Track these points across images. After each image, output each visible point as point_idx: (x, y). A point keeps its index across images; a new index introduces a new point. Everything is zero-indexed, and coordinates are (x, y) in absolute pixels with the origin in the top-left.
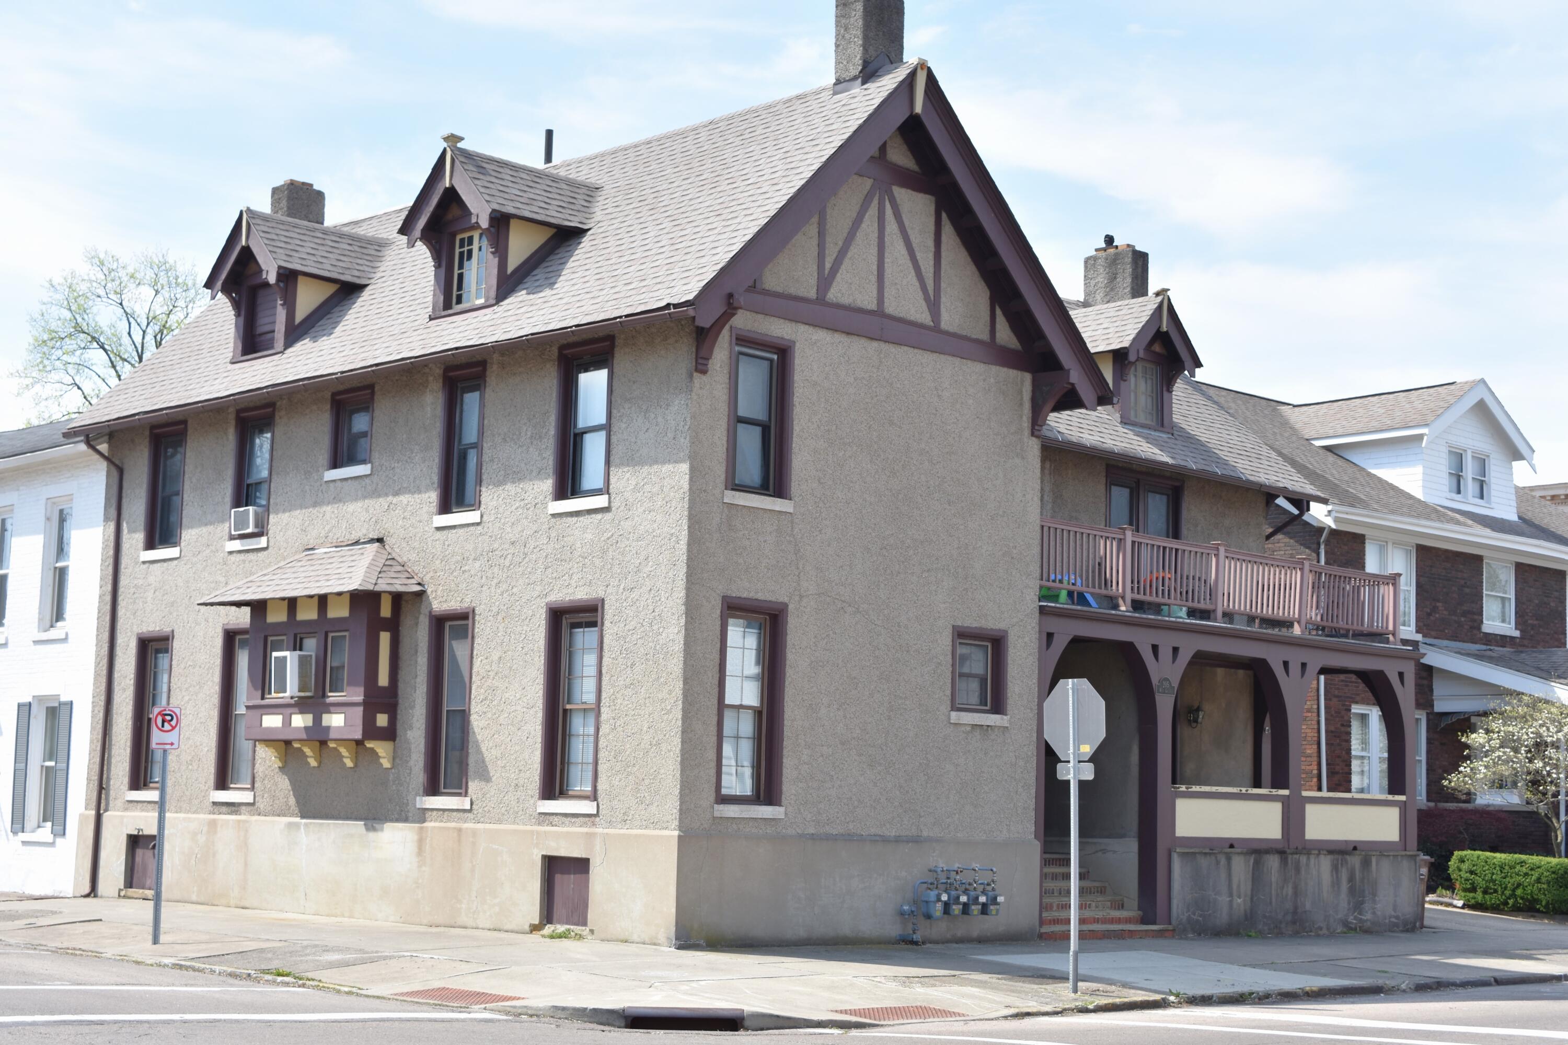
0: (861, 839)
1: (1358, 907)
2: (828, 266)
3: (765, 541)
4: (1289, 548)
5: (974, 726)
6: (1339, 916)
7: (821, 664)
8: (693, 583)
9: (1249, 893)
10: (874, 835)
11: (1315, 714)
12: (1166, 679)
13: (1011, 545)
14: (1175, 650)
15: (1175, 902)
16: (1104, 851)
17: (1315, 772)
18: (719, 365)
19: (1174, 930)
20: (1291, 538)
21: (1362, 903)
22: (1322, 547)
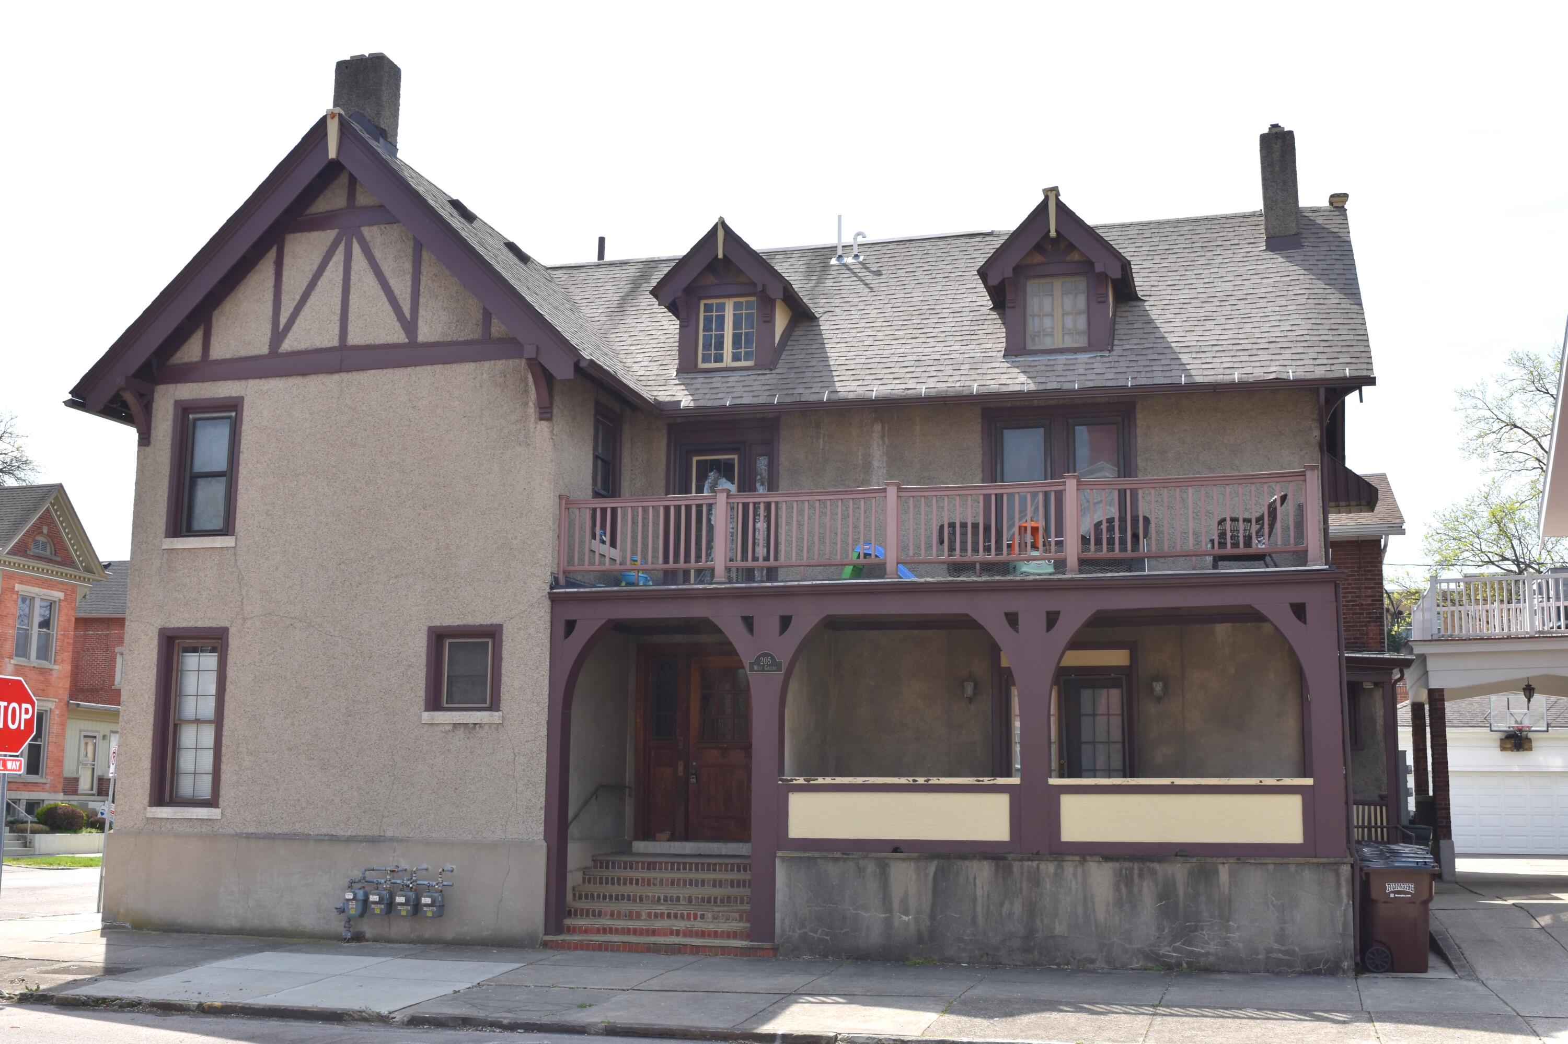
0: (305, 838)
2: (283, 320)
3: (206, 576)
5: (455, 725)
6: (1136, 945)
7: (267, 677)
8: (132, 621)
9: (927, 908)
10: (325, 835)
13: (510, 536)
14: (785, 622)
15: (778, 916)
18: (162, 435)
19: (775, 949)
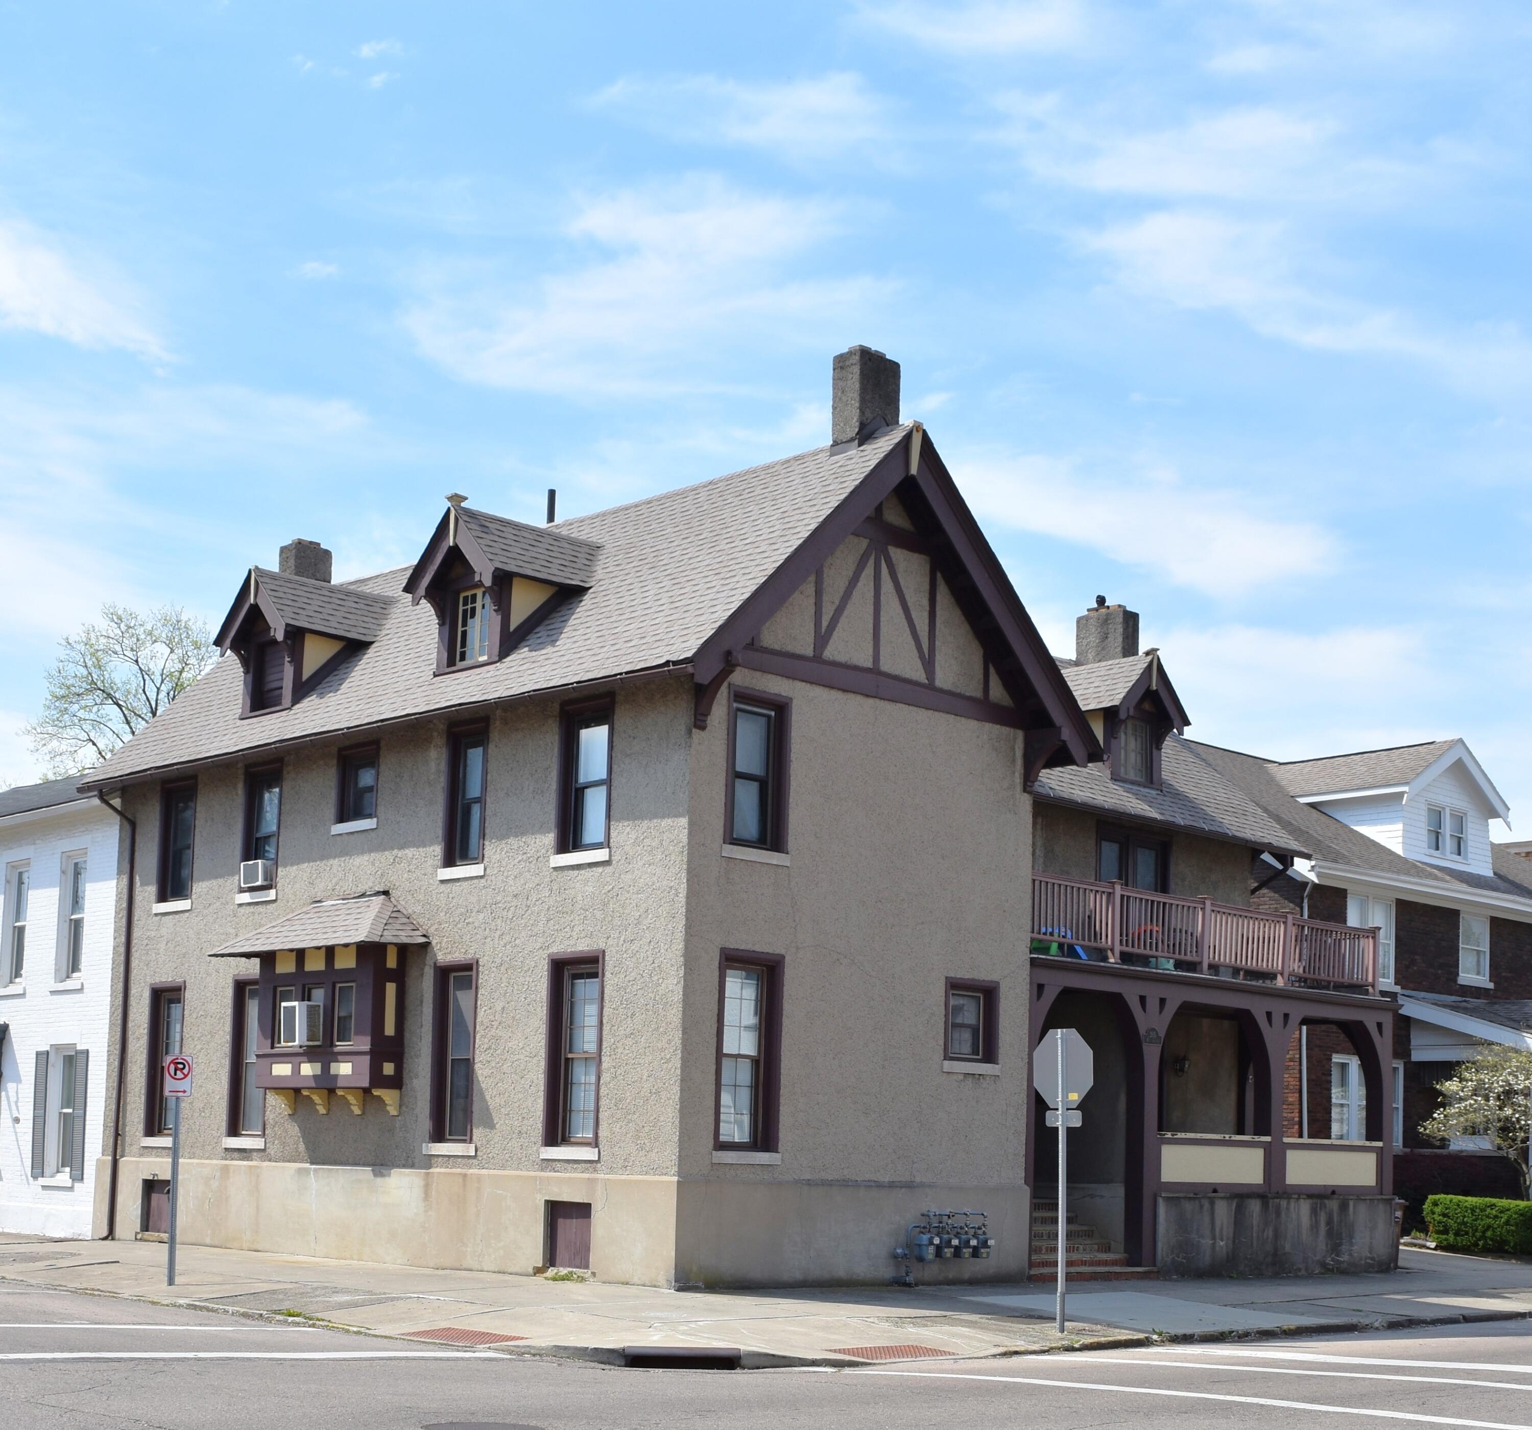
0: (856, 1184)
1: (1335, 1248)
2: (825, 624)
3: (762, 894)
4: (1273, 902)
5: (967, 1075)
6: (1317, 1258)
7: (817, 1014)
8: (691, 935)
9: (1231, 1235)
10: (869, 1181)
11: (1297, 1064)
12: (1153, 1030)
13: (1003, 898)
14: (1163, 1001)
15: (1160, 1245)
16: (1092, 1196)
17: (1297, 1119)
18: (717, 721)
19: (1158, 1272)
20: (1275, 892)
21: (1340, 1244)
22: (1306, 901)
